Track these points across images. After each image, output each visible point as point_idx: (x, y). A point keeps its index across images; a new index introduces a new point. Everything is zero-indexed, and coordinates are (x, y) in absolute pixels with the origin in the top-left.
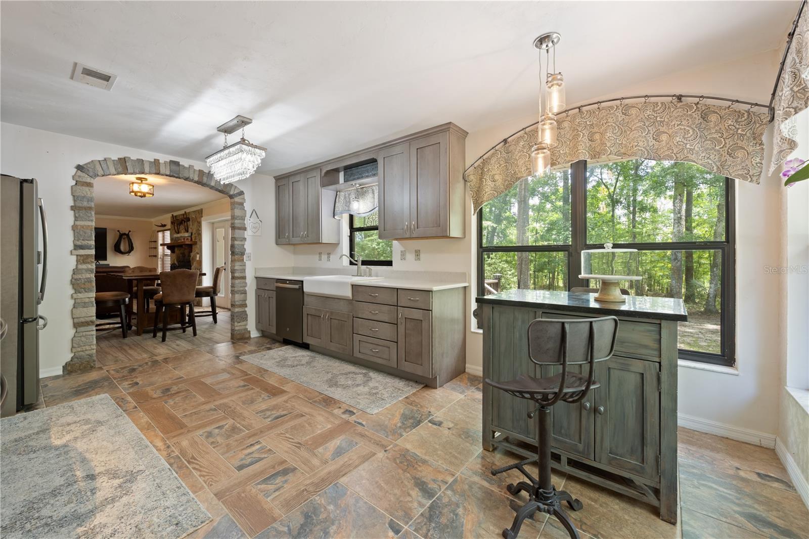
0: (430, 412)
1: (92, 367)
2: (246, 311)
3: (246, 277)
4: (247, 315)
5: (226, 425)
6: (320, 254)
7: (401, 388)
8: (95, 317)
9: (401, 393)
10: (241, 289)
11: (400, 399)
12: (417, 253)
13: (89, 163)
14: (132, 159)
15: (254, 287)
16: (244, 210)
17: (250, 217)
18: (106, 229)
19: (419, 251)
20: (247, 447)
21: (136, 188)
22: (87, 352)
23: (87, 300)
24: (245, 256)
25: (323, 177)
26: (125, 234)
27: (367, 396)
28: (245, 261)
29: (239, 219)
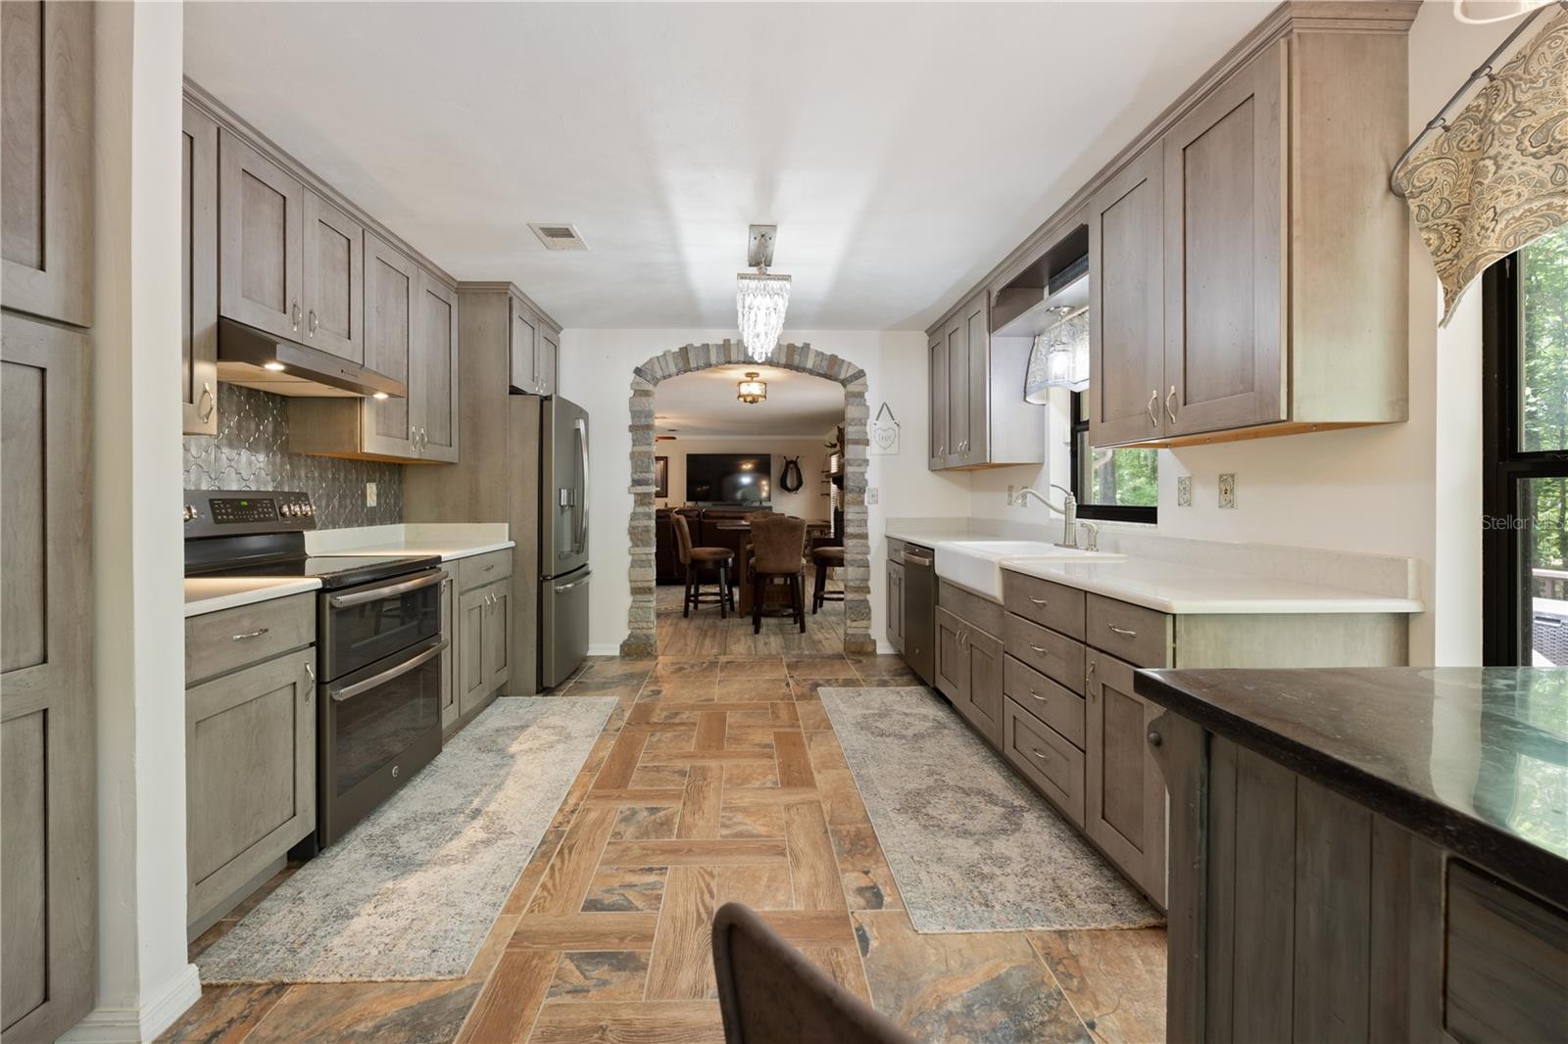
0: (1092, 1026)
1: (649, 653)
2: (867, 601)
3: (867, 534)
4: (869, 608)
5: (664, 809)
6: (1011, 488)
7: (1073, 895)
8: (655, 582)
9: (1057, 910)
10: (860, 557)
11: (1037, 928)
12: (1227, 486)
13: (646, 364)
14: (696, 345)
15: (884, 557)
16: (865, 405)
17: (877, 419)
18: (769, 455)
19: (1233, 476)
20: (641, 870)
21: (745, 389)
22: (644, 631)
23: (644, 557)
24: (866, 495)
25: (993, 308)
26: (792, 462)
27: (956, 876)
28: (866, 504)
29: (856, 425)
